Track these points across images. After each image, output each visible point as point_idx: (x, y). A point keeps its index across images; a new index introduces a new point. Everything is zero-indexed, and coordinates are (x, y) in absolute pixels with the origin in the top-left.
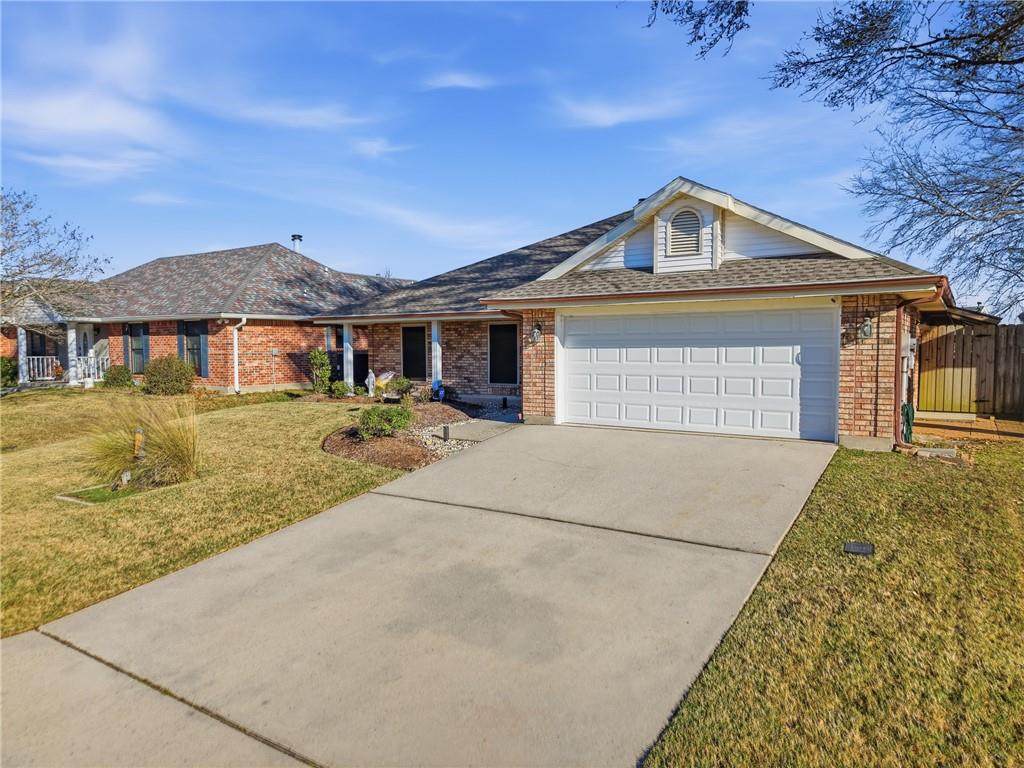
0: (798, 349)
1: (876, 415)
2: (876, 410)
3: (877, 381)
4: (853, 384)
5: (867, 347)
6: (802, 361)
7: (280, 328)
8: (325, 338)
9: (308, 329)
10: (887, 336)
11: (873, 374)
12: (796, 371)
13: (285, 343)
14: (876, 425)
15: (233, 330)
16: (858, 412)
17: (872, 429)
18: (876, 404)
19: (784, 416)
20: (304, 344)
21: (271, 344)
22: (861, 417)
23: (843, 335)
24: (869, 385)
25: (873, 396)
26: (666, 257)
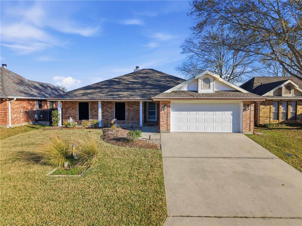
0: (232, 112)
1: (250, 126)
2: (250, 125)
3: (250, 119)
4: (245, 120)
5: (248, 112)
6: (233, 115)
7: (23, 102)
8: (36, 105)
9: (31, 102)
10: (252, 110)
11: (249, 118)
12: (231, 117)
13: (24, 107)
14: (250, 129)
15: (8, 103)
16: (246, 126)
17: (249, 129)
18: (250, 124)
19: (229, 128)
20: (29, 108)
21: (20, 108)
22: (247, 127)
23: (243, 109)
24: (248, 120)
25: (249, 122)
26: (201, 89)
